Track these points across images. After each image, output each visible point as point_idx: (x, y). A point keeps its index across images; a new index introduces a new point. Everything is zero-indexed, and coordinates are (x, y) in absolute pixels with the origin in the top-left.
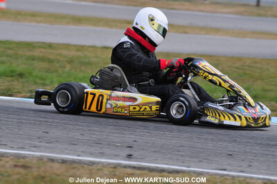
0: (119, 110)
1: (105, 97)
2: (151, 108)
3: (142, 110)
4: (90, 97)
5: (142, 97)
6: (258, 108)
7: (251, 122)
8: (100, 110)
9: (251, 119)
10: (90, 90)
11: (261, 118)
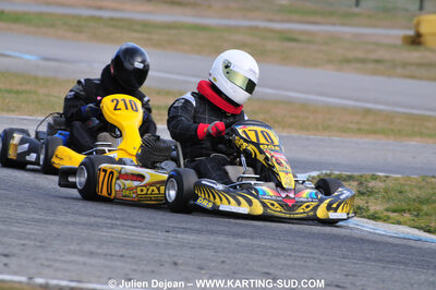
0: (128, 192)
1: (116, 175)
2: (159, 189)
3: (149, 192)
4: (102, 174)
5: (150, 175)
6: (309, 191)
7: (277, 210)
8: (110, 194)
9: (277, 205)
10: (103, 166)
11: (303, 207)
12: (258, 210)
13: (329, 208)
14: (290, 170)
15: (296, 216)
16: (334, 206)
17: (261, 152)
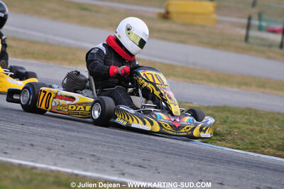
0: (61, 108)
1: (53, 95)
2: (85, 108)
3: (78, 109)
4: (43, 94)
5: (79, 97)
6: (188, 118)
7: (169, 129)
8: (47, 108)
9: (168, 126)
10: (43, 89)
11: (185, 128)
12: (157, 128)
13: (201, 130)
14: (176, 103)
15: (180, 134)
16: (204, 129)
17: (157, 89)
